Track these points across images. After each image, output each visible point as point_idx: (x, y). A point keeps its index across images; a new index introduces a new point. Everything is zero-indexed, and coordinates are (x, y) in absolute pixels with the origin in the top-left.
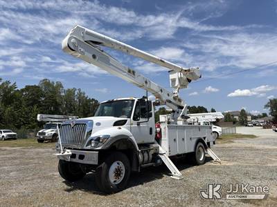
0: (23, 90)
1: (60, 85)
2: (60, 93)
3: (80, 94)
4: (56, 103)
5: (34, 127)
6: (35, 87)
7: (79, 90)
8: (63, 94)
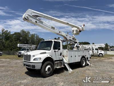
0: (13, 34)
1: (29, 33)
2: (29, 36)
3: (37, 36)
4: (27, 40)
5: (17, 50)
6: (18, 33)
7: (37, 35)
8: (30, 36)
